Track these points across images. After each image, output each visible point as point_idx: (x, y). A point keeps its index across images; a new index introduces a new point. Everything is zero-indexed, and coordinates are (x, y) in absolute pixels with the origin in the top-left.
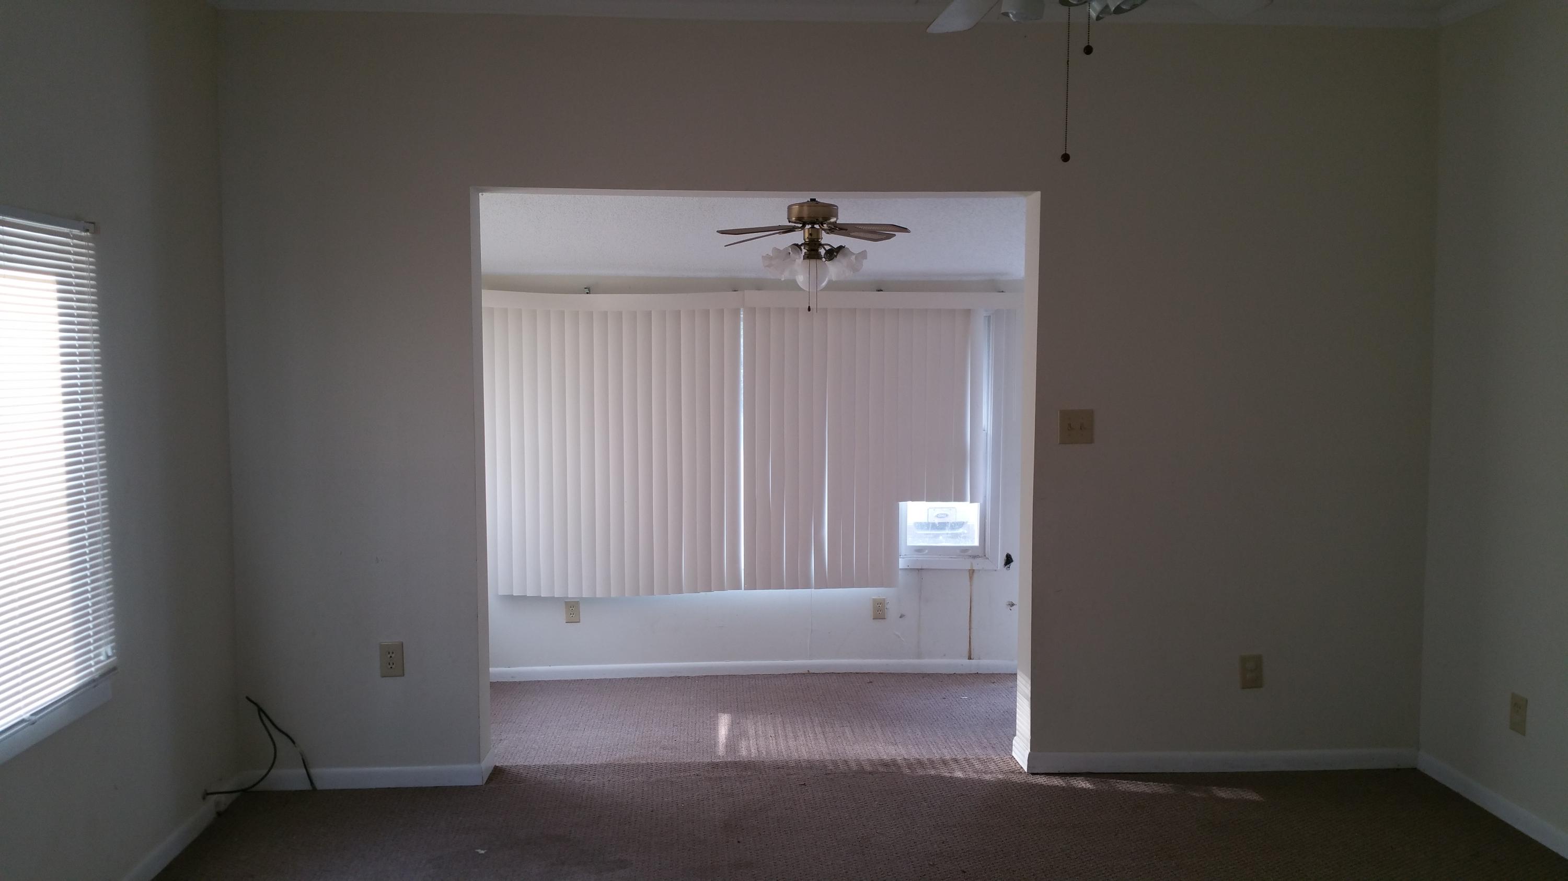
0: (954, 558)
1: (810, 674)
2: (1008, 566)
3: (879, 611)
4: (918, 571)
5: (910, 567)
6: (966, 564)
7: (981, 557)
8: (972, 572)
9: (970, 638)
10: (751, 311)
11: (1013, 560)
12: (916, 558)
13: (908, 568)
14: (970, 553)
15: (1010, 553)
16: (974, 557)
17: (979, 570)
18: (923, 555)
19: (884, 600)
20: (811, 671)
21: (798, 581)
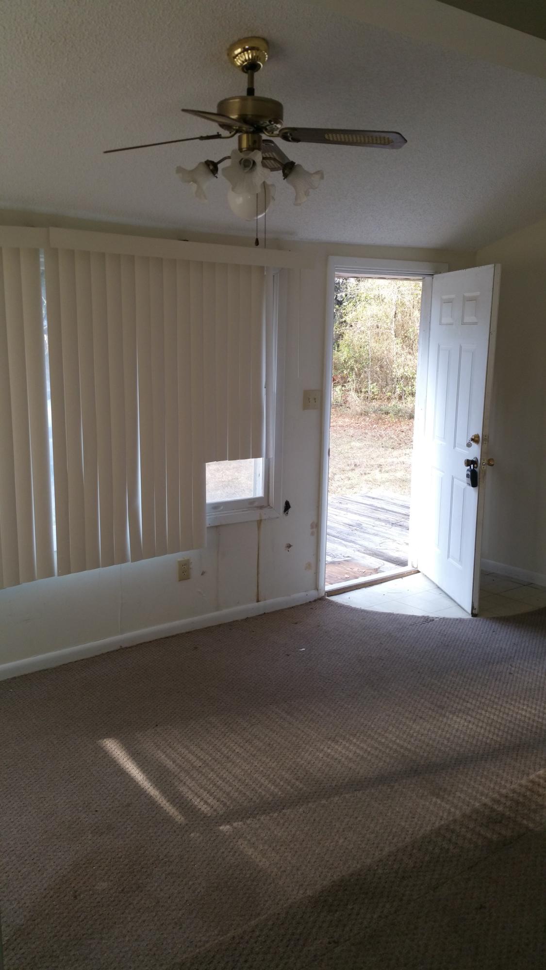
0: (246, 511)
1: (122, 649)
2: (287, 512)
3: (184, 572)
4: (216, 528)
5: (212, 525)
6: (255, 515)
7: (266, 507)
8: (259, 522)
9: (258, 583)
10: (53, 254)
11: (291, 506)
12: (215, 515)
13: (210, 526)
14: (256, 504)
15: (288, 500)
16: (261, 507)
17: (265, 519)
18: (219, 511)
19: (188, 560)
20: (124, 646)
21: (114, 556)
